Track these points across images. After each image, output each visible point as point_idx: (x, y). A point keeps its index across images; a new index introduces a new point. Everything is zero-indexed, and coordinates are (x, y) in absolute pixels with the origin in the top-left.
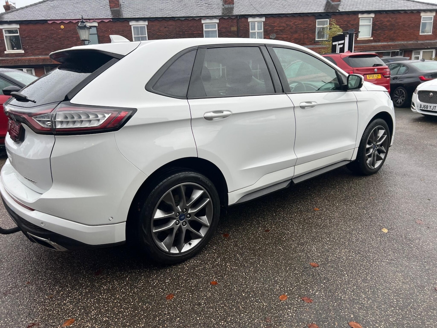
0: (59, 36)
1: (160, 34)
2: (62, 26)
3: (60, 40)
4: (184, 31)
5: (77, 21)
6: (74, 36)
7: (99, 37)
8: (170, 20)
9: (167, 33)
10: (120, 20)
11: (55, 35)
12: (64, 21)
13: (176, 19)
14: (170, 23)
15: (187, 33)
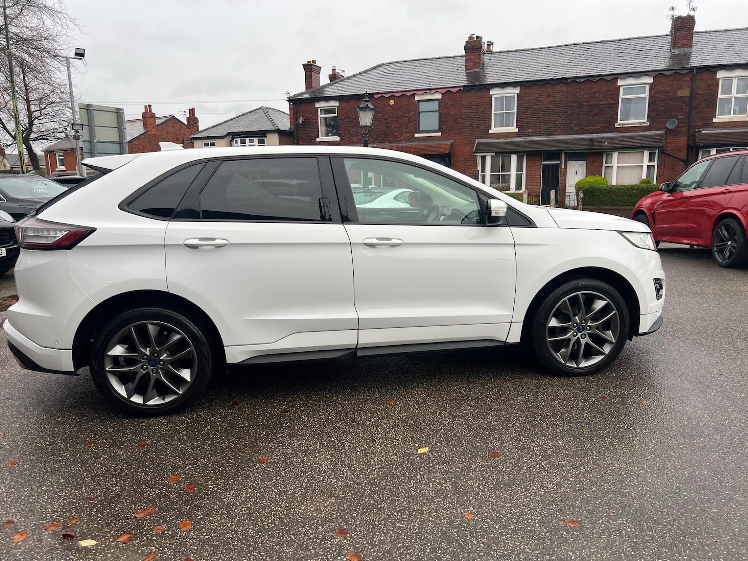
0: (385, 116)
1: (538, 107)
2: (392, 101)
3: (387, 121)
4: (582, 100)
5: (412, 93)
6: (405, 115)
7: (440, 115)
8: (558, 83)
9: (551, 106)
10: (475, 88)
11: (381, 115)
12: (396, 94)
13: (569, 81)
14: (558, 88)
15: (587, 104)
